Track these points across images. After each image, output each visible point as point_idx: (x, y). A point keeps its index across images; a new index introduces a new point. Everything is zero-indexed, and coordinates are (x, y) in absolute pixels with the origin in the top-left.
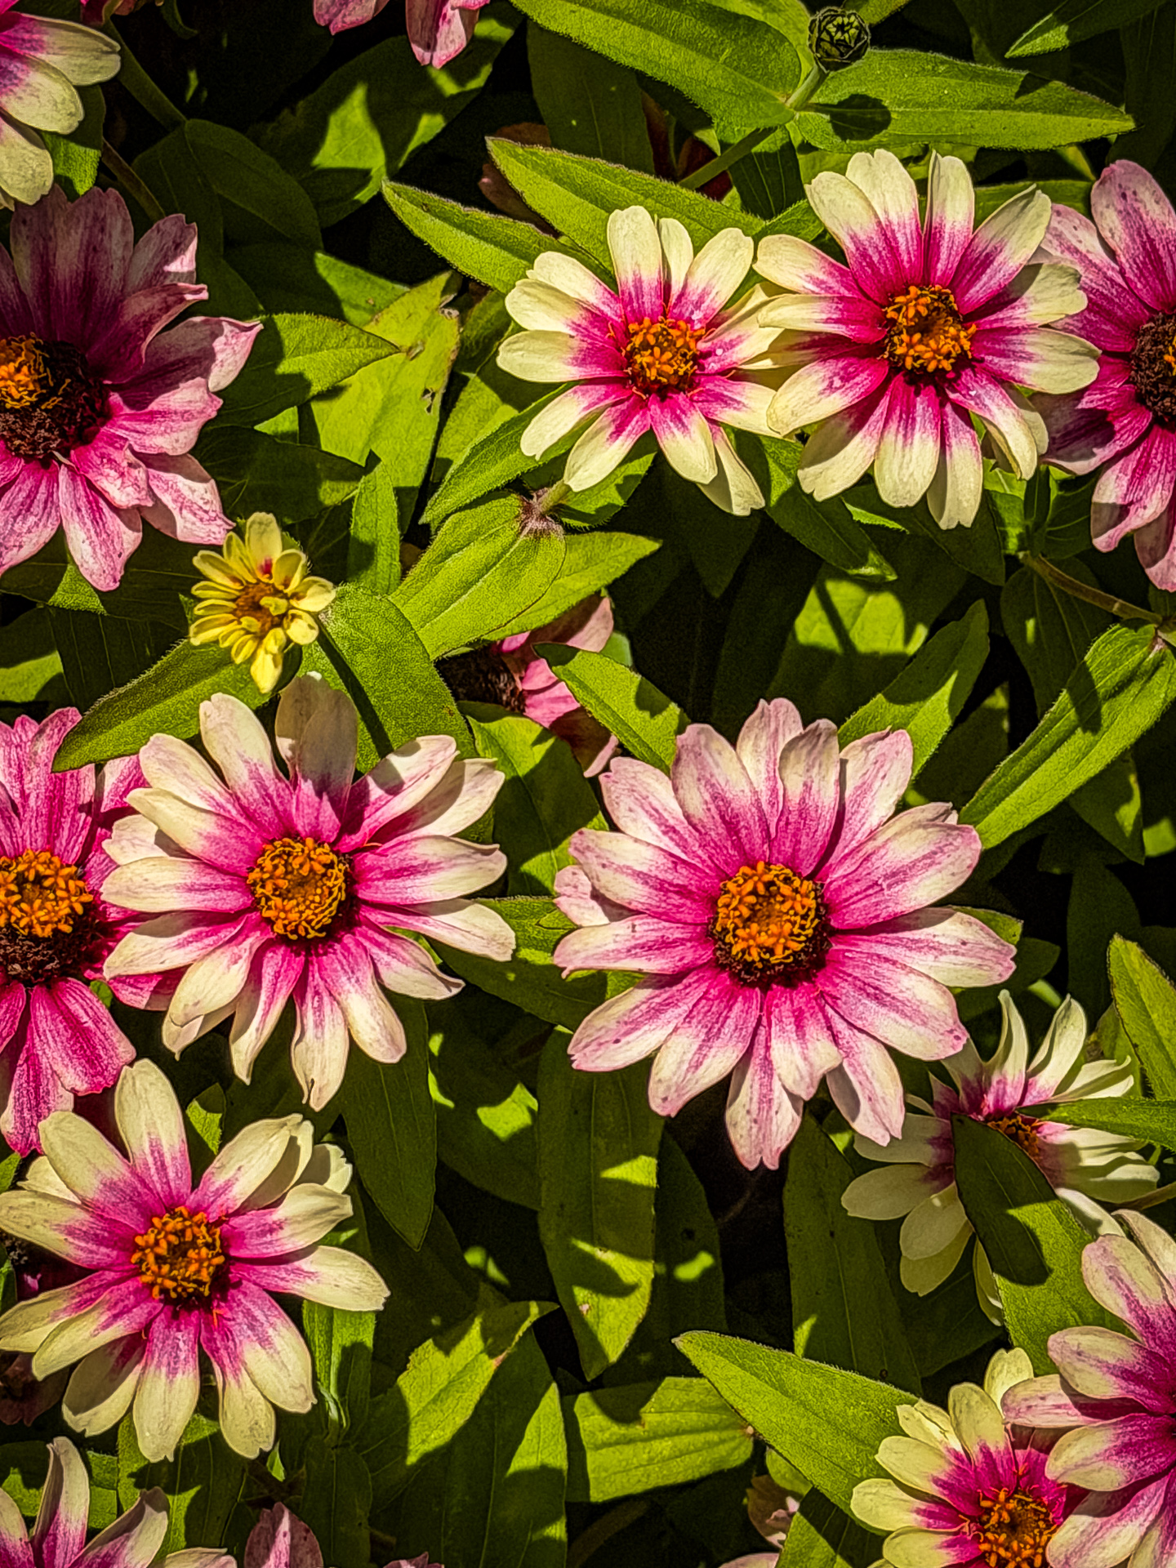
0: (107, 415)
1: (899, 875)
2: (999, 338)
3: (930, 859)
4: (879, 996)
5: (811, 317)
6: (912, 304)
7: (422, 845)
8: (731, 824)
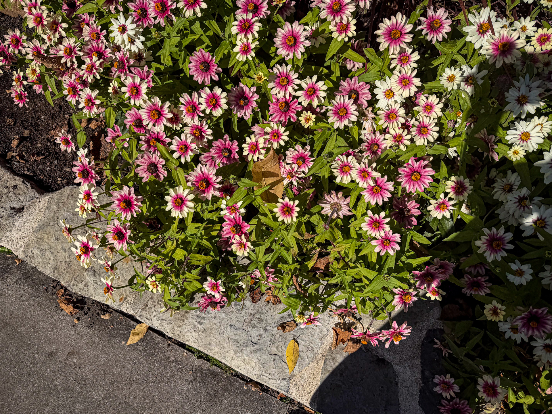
0: (245, 96)
1: (289, 30)
2: (247, 20)
3: (288, 27)
4: (298, 32)
5: (243, 35)
6: (243, 26)
7: (281, 71)
8: (283, 44)
